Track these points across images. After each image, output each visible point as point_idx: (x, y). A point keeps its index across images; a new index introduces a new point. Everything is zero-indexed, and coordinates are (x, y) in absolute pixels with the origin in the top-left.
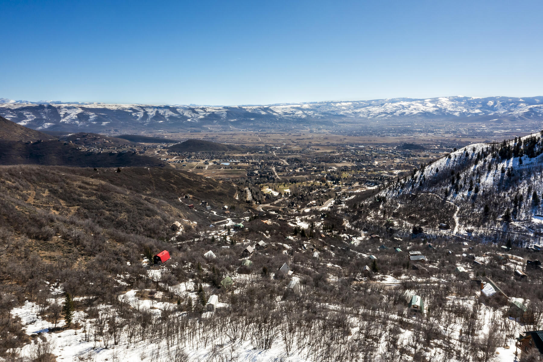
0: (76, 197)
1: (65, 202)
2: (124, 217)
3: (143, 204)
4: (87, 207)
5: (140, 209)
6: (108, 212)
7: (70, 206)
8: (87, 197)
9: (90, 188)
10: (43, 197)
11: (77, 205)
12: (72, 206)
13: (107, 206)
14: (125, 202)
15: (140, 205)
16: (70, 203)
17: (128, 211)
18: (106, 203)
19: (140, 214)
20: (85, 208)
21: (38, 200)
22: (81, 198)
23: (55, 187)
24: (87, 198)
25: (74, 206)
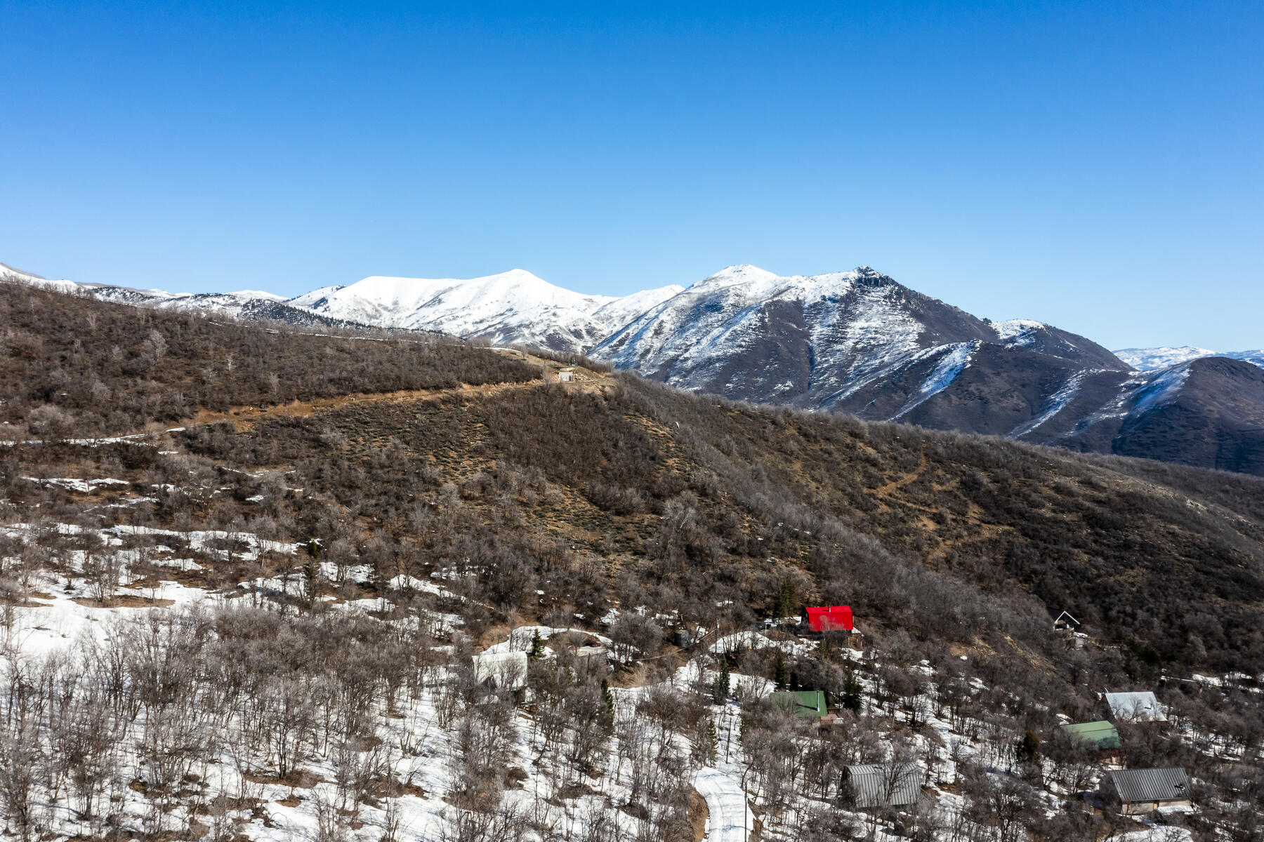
0: (1023, 506)
1: (983, 511)
2: (1131, 580)
3: (1230, 562)
4: (1030, 532)
5: (1207, 573)
6: (1086, 557)
7: (989, 523)
8: (1054, 511)
9: (1084, 496)
10: (929, 490)
11: (1009, 525)
12: (994, 524)
13: (1096, 542)
14: (1169, 546)
15: (1217, 562)
16: (994, 515)
17: (1159, 569)
18: (1097, 534)
19: (1196, 584)
20: (1025, 535)
21: (906, 491)
22: (1034, 510)
23: (983, 477)
24: (1049, 514)
25: (999, 523)
